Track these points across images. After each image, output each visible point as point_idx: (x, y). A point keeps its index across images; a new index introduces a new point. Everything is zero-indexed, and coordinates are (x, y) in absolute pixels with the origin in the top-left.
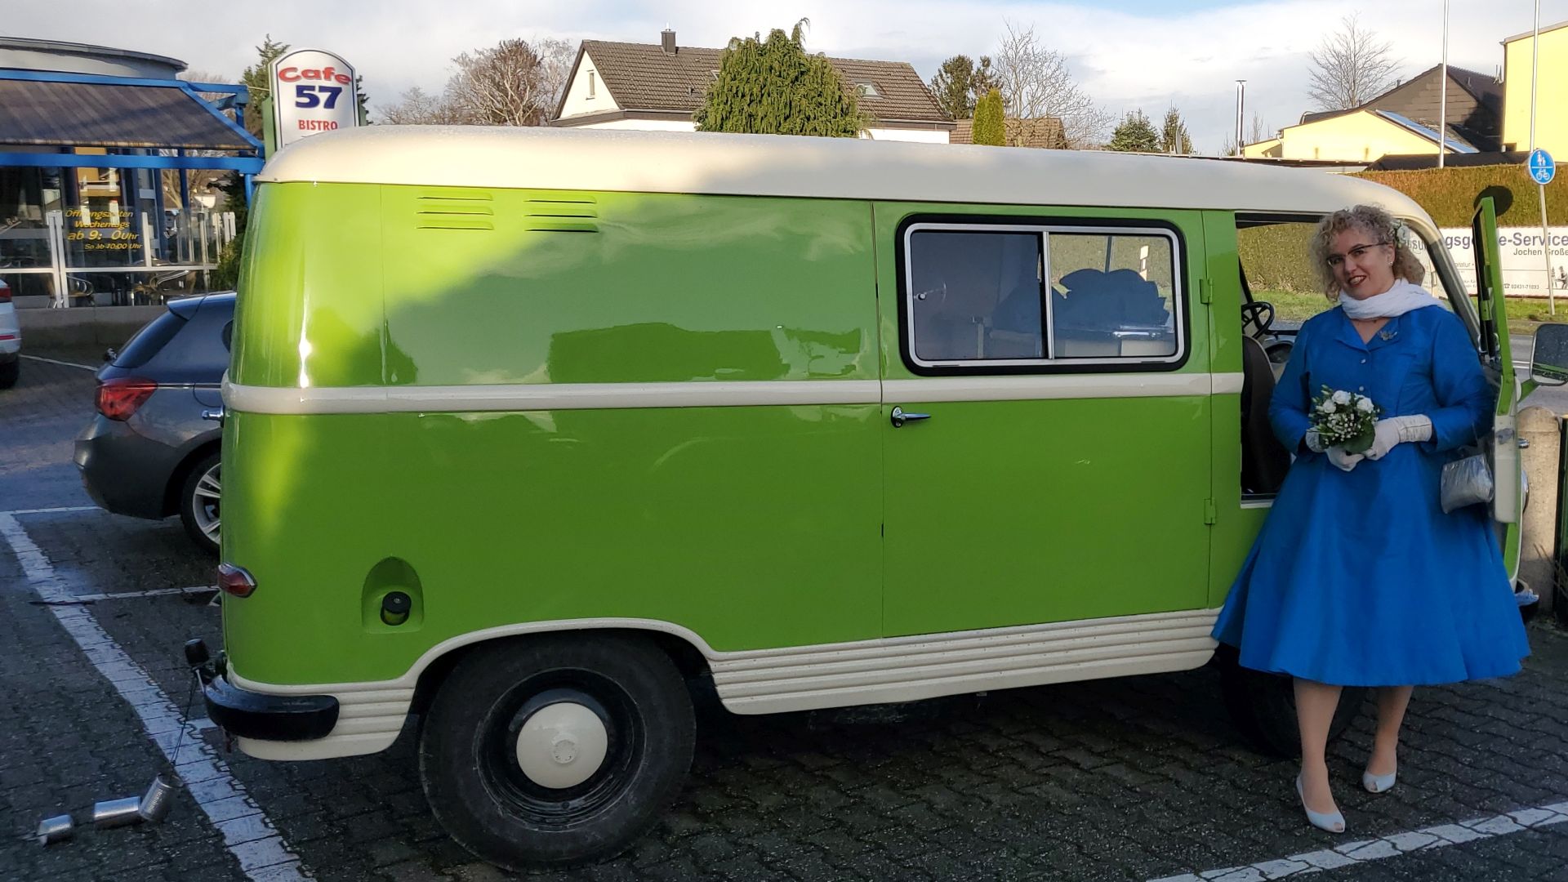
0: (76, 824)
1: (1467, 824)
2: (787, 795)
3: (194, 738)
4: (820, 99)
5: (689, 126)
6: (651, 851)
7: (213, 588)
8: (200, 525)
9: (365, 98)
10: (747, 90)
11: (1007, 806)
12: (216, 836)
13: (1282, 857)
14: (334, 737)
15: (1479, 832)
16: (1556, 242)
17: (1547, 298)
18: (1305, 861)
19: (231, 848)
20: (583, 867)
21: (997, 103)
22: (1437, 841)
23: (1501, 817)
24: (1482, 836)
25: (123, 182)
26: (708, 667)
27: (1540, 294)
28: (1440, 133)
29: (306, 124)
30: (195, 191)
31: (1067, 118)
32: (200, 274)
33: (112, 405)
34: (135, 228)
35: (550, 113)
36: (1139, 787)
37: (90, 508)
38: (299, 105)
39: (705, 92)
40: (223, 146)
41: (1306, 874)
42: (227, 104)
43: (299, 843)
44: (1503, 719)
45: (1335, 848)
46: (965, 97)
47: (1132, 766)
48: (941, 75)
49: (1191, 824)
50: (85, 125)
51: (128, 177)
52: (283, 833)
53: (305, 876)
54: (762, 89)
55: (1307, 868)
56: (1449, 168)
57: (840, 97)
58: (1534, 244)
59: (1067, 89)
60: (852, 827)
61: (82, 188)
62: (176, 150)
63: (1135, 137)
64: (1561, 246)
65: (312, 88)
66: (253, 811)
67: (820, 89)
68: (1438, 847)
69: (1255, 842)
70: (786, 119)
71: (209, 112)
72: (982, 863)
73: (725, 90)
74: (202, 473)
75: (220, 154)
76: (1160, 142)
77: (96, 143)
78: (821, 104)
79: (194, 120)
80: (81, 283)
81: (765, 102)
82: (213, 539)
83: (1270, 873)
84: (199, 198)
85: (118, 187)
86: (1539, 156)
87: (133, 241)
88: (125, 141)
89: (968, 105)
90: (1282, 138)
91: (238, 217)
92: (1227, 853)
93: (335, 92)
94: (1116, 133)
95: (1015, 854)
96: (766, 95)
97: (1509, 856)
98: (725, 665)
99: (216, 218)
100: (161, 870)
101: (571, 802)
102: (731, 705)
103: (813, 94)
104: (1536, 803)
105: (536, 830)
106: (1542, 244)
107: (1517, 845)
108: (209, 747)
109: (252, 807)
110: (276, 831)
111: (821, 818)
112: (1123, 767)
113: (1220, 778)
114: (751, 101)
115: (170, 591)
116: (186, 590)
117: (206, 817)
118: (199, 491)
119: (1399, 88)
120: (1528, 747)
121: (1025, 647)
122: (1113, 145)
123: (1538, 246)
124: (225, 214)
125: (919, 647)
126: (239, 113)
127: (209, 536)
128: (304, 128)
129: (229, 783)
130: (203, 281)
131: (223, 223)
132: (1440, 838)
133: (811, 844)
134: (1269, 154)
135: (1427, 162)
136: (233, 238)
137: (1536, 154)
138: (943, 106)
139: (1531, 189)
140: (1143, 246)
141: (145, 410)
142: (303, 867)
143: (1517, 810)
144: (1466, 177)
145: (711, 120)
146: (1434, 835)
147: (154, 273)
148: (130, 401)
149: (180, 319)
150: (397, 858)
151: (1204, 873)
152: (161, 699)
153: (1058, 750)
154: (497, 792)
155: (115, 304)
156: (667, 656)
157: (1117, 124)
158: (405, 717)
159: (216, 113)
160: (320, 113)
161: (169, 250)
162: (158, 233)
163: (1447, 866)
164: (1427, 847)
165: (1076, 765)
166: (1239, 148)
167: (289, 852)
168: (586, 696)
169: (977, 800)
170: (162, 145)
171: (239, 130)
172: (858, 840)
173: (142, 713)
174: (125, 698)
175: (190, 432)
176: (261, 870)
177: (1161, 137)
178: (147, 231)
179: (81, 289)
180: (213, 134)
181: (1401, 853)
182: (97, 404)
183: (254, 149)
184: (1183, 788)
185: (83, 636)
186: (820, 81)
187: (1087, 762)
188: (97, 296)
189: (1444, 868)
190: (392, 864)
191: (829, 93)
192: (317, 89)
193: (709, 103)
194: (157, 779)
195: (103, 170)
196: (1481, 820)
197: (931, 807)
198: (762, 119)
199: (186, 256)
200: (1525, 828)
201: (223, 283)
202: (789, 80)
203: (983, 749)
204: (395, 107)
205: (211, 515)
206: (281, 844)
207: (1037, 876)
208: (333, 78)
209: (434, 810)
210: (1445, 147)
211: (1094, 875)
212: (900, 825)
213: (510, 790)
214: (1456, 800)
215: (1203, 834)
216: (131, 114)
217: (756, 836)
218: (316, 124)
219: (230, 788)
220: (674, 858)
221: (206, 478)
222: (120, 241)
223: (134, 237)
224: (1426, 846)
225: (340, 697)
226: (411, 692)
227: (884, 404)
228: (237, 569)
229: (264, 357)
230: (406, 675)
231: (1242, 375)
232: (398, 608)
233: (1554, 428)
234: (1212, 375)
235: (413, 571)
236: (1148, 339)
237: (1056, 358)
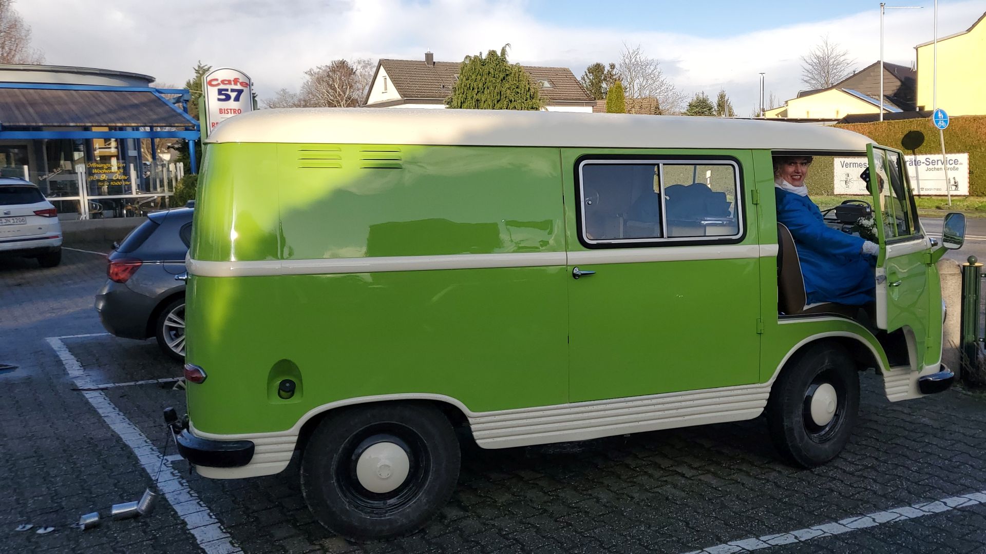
0: (101, 518)
1: (917, 506)
2: (513, 495)
3: (168, 467)
4: (517, 90)
5: (443, 107)
6: (435, 529)
7: (175, 379)
8: (167, 343)
9: (255, 95)
10: (475, 86)
11: (643, 500)
12: (182, 524)
13: (808, 527)
14: (252, 465)
15: (924, 511)
16: (951, 163)
17: (947, 196)
18: (821, 530)
19: (191, 531)
20: (396, 539)
21: (620, 90)
22: (898, 517)
23: (937, 502)
24: (926, 514)
25: (119, 146)
26: (468, 421)
27: (942, 194)
28: (880, 101)
29: (223, 111)
30: (159, 151)
31: (660, 98)
32: (163, 198)
33: (117, 274)
34: (126, 172)
35: (361, 101)
36: (720, 487)
37: (104, 334)
38: (219, 100)
39: (451, 87)
40: (176, 125)
41: (822, 537)
42: (178, 100)
43: (231, 527)
44: (935, 443)
45: (839, 522)
46: (601, 87)
47: (715, 474)
48: (587, 75)
49: (752, 509)
50: (98, 115)
51: (122, 143)
52: (221, 521)
53: (234, 546)
54: (484, 85)
55: (823, 534)
56: (886, 121)
57: (529, 88)
58: (938, 164)
59: (660, 81)
60: (552, 513)
61: (96, 151)
62: (149, 128)
63: (700, 107)
64: (953, 165)
65: (227, 90)
66: (203, 509)
67: (517, 84)
68: (900, 520)
69: (791, 519)
70: (498, 102)
71: (167, 105)
72: (629, 533)
73: (463, 86)
74: (168, 312)
75: (173, 129)
76: (715, 110)
77: (105, 124)
78: (518, 93)
79: (160, 110)
80: (95, 205)
81: (486, 92)
82: (175, 351)
83: (800, 537)
84: (161, 155)
85: (116, 150)
86: (939, 113)
87: (125, 180)
88: (121, 123)
89: (602, 91)
90: (787, 106)
91: (185, 165)
92: (775, 525)
93: (240, 92)
94: (689, 106)
95: (649, 528)
96: (486, 88)
97: (943, 526)
98: (478, 420)
99: (172, 167)
100: (151, 544)
101: (388, 501)
102: (482, 443)
103: (513, 87)
104: (958, 493)
105: (369, 517)
106: (942, 164)
107: (948, 519)
108: (176, 471)
109: (202, 506)
110: (216, 520)
111: (534, 508)
112: (710, 476)
113: (768, 481)
114: (478, 92)
115: (150, 381)
116: (160, 380)
117: (176, 513)
118: (167, 323)
119: (855, 75)
120: (950, 461)
121: (652, 407)
122: (688, 113)
123: (940, 165)
124: (178, 163)
125: (590, 408)
126: (185, 105)
127: (172, 349)
128: (222, 113)
129: (189, 492)
130: (165, 202)
131: (176, 170)
132: (901, 515)
133: (529, 523)
134: (779, 116)
135: (875, 118)
136: (182, 177)
137: (937, 112)
138: (588, 92)
139: (935, 132)
140: (707, 170)
141: (135, 277)
142: (233, 541)
143: (946, 498)
144: (896, 126)
145: (454, 103)
146: (897, 513)
147: (137, 198)
148: (128, 271)
149: (155, 224)
150: (287, 535)
151: (762, 537)
152: (148, 444)
153: (672, 466)
154: (345, 496)
155: (115, 217)
156: (443, 414)
157: (690, 100)
158: (292, 453)
159: (172, 106)
160: (232, 104)
161: (146, 185)
162: (139, 176)
163: (906, 532)
164: (894, 521)
165: (683, 475)
166: (762, 113)
167: (225, 533)
168: (398, 439)
169: (625, 496)
170: (142, 125)
171: (186, 115)
172: (556, 521)
173: (137, 452)
174: (127, 444)
175: (161, 289)
176: (209, 543)
177: (716, 107)
178: (133, 174)
179: (96, 208)
180: (171, 118)
181: (878, 524)
182: (108, 273)
183: (193, 126)
184: (747, 488)
185: (102, 408)
186: (517, 79)
187: (689, 473)
188: (105, 212)
189: (905, 533)
190: (285, 538)
191: (523, 86)
192: (230, 90)
193: (453, 93)
194: (148, 490)
195: (107, 140)
196: (925, 504)
197: (598, 501)
198: (484, 102)
199: (155, 188)
200: (951, 509)
201: (177, 203)
202: (500, 79)
203: (628, 466)
204: (272, 100)
205: (173, 337)
206: (220, 527)
207: (663, 541)
208: (238, 84)
209: (309, 507)
210: (884, 109)
211: (697, 540)
212: (581, 512)
213: (353, 495)
214: (909, 492)
215: (760, 514)
216: (124, 108)
217: (496, 519)
218: (229, 111)
219: (189, 496)
220: (448, 533)
221: (171, 315)
222: (118, 180)
223: (126, 178)
224: (893, 520)
225: (255, 441)
226: (296, 438)
227: (569, 266)
228: (196, 367)
229: (211, 242)
230: (293, 428)
231: (777, 246)
232: (288, 389)
233: (958, 271)
234: (760, 245)
235: (297, 367)
236: (722, 225)
237: (668, 237)
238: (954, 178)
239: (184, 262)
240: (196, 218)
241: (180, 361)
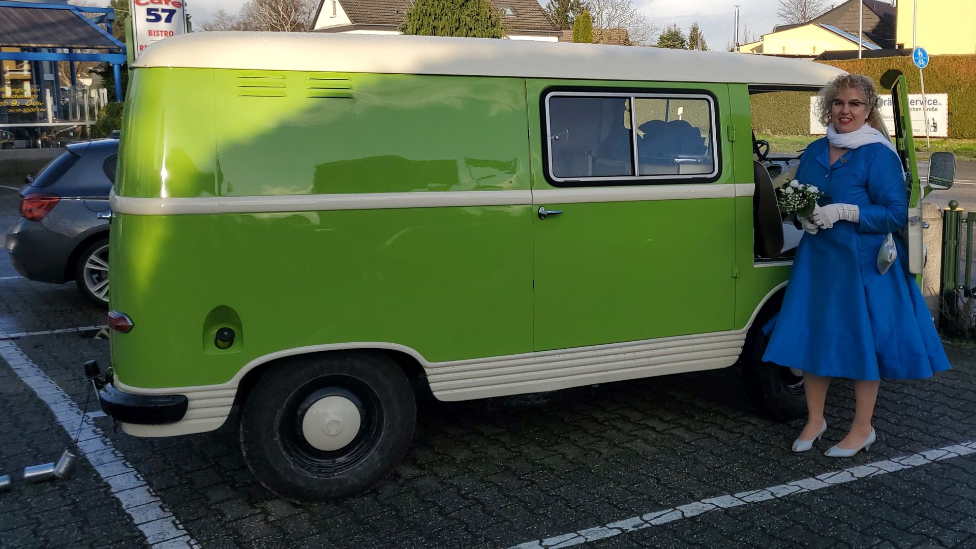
0: (12, 481)
1: (896, 460)
2: (473, 451)
3: (89, 424)
4: (478, 17)
5: (397, 33)
6: (389, 489)
7: (98, 327)
8: (89, 287)
9: (189, 16)
10: (432, 11)
11: (612, 456)
12: (105, 487)
13: (784, 483)
14: (184, 421)
15: (903, 465)
16: (930, 103)
17: (925, 137)
18: (798, 486)
19: (115, 494)
20: (345, 500)
21: (588, 19)
22: (877, 471)
23: (916, 455)
24: (905, 467)
25: (33, 70)
26: (424, 372)
27: (921, 135)
28: (859, 37)
29: (153, 33)
30: (79, 75)
31: (630, 29)
32: (84, 127)
33: (31, 211)
34: (41, 98)
35: (307, 26)
36: (693, 441)
37: (15, 277)
38: (148, 20)
39: (405, 13)
40: (99, 47)
41: (799, 493)
42: (101, 20)
43: (161, 490)
44: (914, 394)
45: (816, 477)
46: (567, 16)
47: (688, 428)
48: (552, 3)
49: (727, 464)
50: (8, 33)
51: (36, 67)
52: (149, 484)
53: (165, 511)
54: (441, 11)
55: (800, 490)
56: (865, 59)
57: (490, 16)
58: (916, 105)
59: (630, 11)
60: (515, 471)
61: (5, 73)
62: (67, 50)
63: (672, 40)
64: (933, 105)
65: (157, 10)
66: (129, 470)
67: (478, 11)
68: (879, 474)
69: (767, 474)
70: (456, 29)
71: (89, 25)
72: (598, 491)
73: (419, 12)
74: (90, 254)
75: (95, 52)
76: (687, 44)
77: (16, 45)
78: (479, 20)
79: (80, 30)
80: (6, 133)
81: (443, 19)
82: (97, 296)
83: (777, 494)
84: (81, 80)
85: (29, 73)
86: (919, 51)
87: (40, 107)
88: (35, 43)
89: (569, 21)
90: (763, 41)
91: (108, 92)
92: (751, 481)
93: (172, 12)
94: (661, 38)
95: (618, 485)
96: (444, 15)
97: (923, 479)
98: (435, 371)
99: (94, 93)
100: (70, 510)
101: (337, 459)
102: (439, 395)
103: (473, 14)
104: (936, 446)
105: (316, 477)
106: (921, 104)
107: (927, 472)
108: (99, 429)
109: (128, 467)
110: (145, 483)
111: (496, 465)
112: (682, 429)
113: (743, 435)
114: (435, 18)
115: (69, 330)
116: (80, 329)
117: (98, 475)
118: (88, 265)
119: (833, 10)
120: (929, 412)
122: (659, 45)
123: (919, 106)
124: (101, 90)
125: (557, 357)
126: (109, 26)
127: (95, 294)
128: (152, 35)
129: (113, 452)
130: (86, 131)
131: (99, 97)
132: (880, 469)
133: (490, 482)
134: (754, 51)
135: (853, 54)
136: (106, 104)
137: (917, 51)
138: (554, 21)
139: (915, 71)
140: (679, 107)
141: (52, 214)
142: (164, 506)
143: (926, 451)
144: (875, 64)
145: (409, 30)
146: (875, 467)
147: (53, 127)
148: (43, 207)
149: (75, 156)
150: (225, 497)
151: (737, 494)
152: (65, 399)
153: (642, 419)
154: (290, 454)
155: (28, 147)
156: (397, 366)
157: (661, 33)
158: (231, 407)
159: (94, 26)
160: (162, 25)
161: (63, 113)
162: (56, 102)
163: (885, 486)
164: (873, 475)
165: (654, 429)
166: (736, 47)
167: (154, 496)
168: (346, 391)
169: (593, 452)
170: (60, 46)
171: (110, 37)
172: (519, 479)
173: (53, 408)
174: (42, 399)
175: (82, 228)
176: (136, 508)
177: (688, 41)
178: (49, 100)
179: (6, 137)
180: (92, 39)
181: (857, 479)
182: (21, 210)
183: (119, 48)
184: (721, 442)
185: (12, 360)
186: (477, 6)
187: (660, 427)
188: (17, 142)
189: (883, 488)
190: (222, 501)
191: (484, 13)
192: (160, 10)
193: (408, 20)
194: (66, 452)
195: (19, 62)
196: (904, 457)
197: (564, 457)
198: (442, 29)
199: (75, 116)
200: (931, 462)
201: (99, 132)
202: (459, 5)
203: (595, 420)
204: (208, 22)
205: (96, 280)
206: (148, 490)
207: (633, 499)
208: (170, 3)
209: (249, 466)
210: (862, 46)
211: (668, 498)
212: (545, 469)
213: (298, 453)
214: (888, 446)
215: (734, 470)
216: (38, 26)
217: (455, 478)
218: (160, 33)
219: (113, 456)
220: (403, 493)
221: (93, 257)
222: (32, 107)
223: (41, 104)
224: (871, 474)
225: (188, 395)
226: (234, 392)
227: (534, 205)
228: (122, 315)
229: (138, 179)
230: (232, 380)
231: (754, 185)
232: (226, 338)
233: (939, 216)
234: (736, 185)
235: (237, 314)
236: (696, 163)
237: (640, 175)
238: (933, 119)
239: (108, 199)
240: (122, 152)
241: (104, 307)
